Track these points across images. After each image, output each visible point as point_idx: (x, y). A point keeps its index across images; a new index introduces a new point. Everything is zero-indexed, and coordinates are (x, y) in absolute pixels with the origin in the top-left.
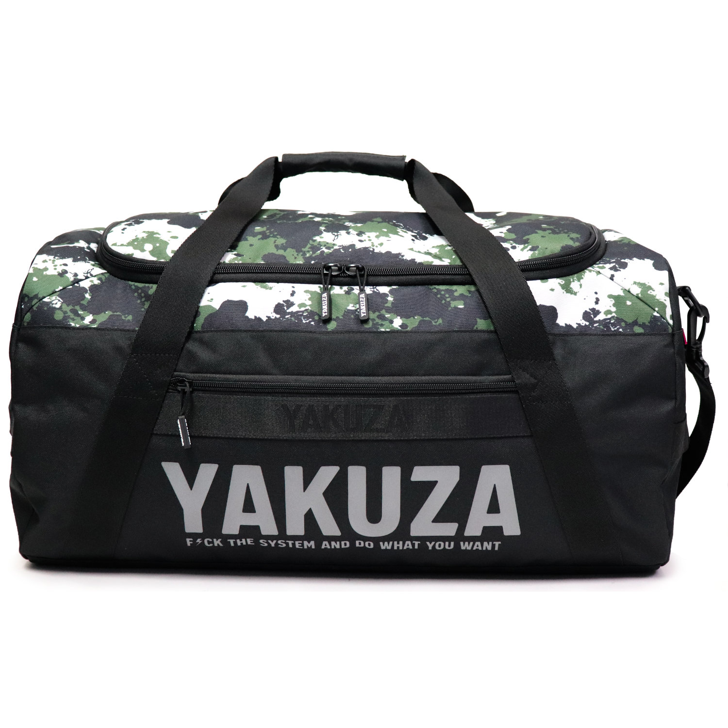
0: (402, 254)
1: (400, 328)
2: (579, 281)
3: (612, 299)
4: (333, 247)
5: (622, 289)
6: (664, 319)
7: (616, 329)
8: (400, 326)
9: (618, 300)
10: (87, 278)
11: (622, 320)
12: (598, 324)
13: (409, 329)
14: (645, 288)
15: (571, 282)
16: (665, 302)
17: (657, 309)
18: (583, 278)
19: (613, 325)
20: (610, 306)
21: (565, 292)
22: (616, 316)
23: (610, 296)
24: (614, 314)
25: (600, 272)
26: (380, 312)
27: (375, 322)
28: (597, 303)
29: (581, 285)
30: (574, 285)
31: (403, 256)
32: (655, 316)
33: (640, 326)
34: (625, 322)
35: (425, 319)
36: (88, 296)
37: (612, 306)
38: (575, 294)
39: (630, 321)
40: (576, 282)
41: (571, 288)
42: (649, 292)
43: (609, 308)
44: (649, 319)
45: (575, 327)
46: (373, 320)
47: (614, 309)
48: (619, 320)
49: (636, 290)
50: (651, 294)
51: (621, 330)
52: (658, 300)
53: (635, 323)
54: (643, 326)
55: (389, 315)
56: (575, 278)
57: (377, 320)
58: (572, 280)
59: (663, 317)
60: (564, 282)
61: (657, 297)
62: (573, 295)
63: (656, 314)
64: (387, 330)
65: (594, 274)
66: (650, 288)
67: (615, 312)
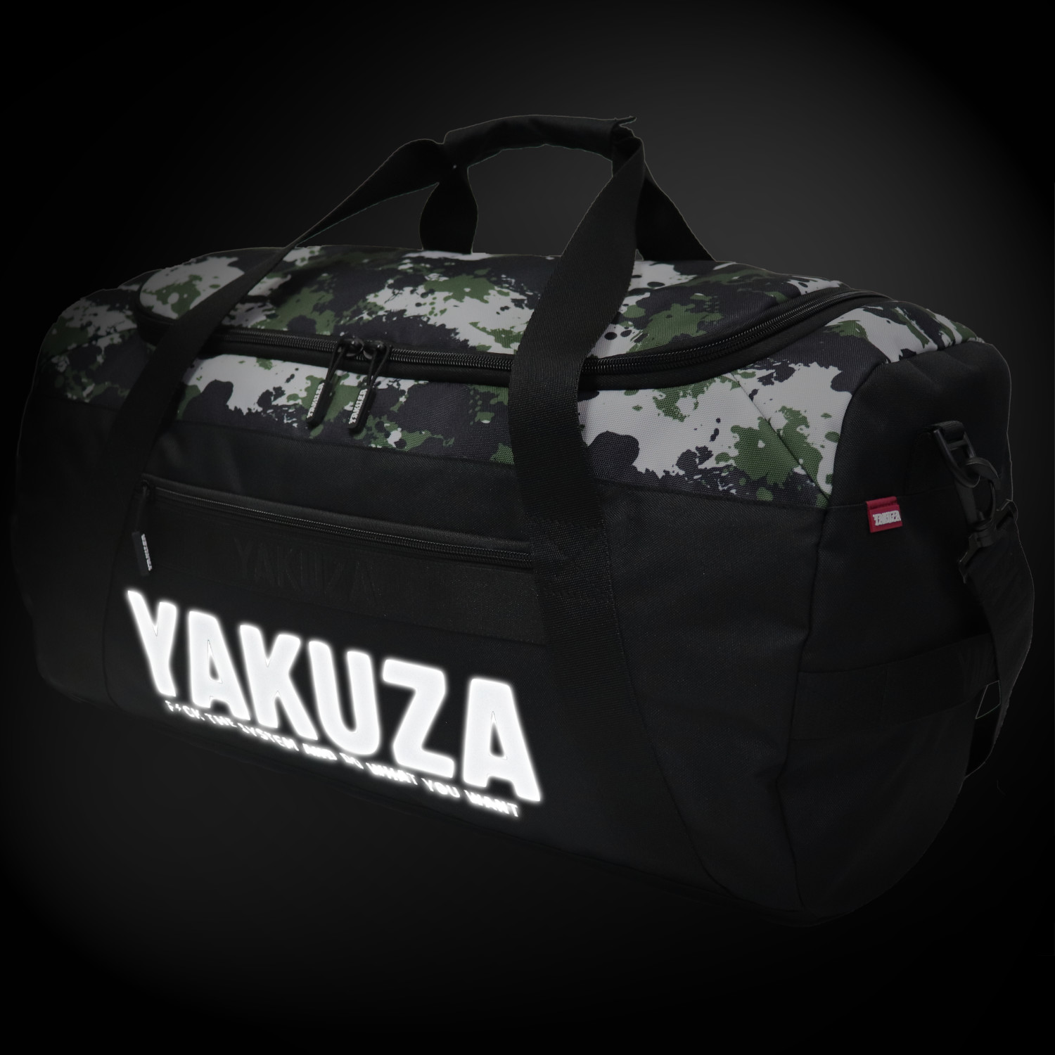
0: (457, 331)
1: (394, 446)
2: (695, 396)
3: (736, 435)
4: (377, 313)
5: (759, 418)
6: (812, 481)
7: (726, 488)
8: (395, 443)
9: (747, 437)
10: (109, 333)
11: (743, 474)
12: (700, 476)
13: (407, 448)
14: (796, 418)
15: (678, 398)
16: (821, 450)
17: (801, 461)
18: (703, 392)
19: (724, 481)
20: (730, 447)
21: (662, 414)
22: (734, 465)
23: (735, 429)
24: (731, 462)
25: (741, 383)
26: (380, 418)
27: (370, 433)
28: (713, 438)
29: (696, 405)
30: (685, 404)
31: (457, 334)
32: (796, 474)
33: (769, 488)
34: (748, 477)
35: (435, 436)
36: (100, 359)
37: (733, 447)
38: (682, 418)
39: (755, 477)
40: (689, 397)
41: (677, 408)
42: (798, 429)
43: (725, 450)
44: (784, 479)
45: (660, 477)
46: (369, 429)
47: (734, 453)
48: (736, 473)
49: (779, 422)
50: (801, 432)
51: (733, 491)
52: (808, 444)
53: (762, 482)
54: (774, 489)
55: (388, 425)
56: (689, 391)
57: (374, 431)
58: (681, 394)
59: (811, 477)
60: (664, 396)
61: (809, 440)
62: (677, 421)
63: (799, 470)
64: (379, 447)
65: (728, 385)
66: (804, 421)
67: (734, 458)
